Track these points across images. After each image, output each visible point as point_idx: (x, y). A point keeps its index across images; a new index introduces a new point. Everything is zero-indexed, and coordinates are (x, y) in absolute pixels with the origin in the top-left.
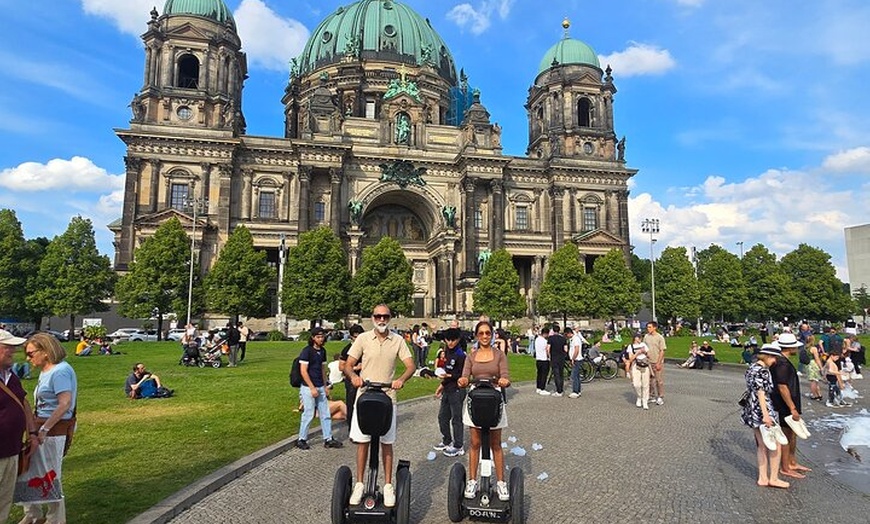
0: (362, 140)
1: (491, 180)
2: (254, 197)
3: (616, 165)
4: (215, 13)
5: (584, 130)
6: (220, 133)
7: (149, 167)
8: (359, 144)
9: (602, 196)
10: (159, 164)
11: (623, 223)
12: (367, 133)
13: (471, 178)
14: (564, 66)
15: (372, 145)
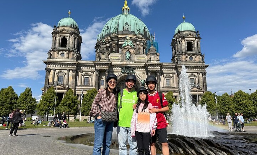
0: (115, 60)
1: (156, 71)
2: (83, 79)
3: (201, 64)
4: (72, 25)
5: (189, 52)
6: (72, 60)
7: (52, 71)
8: (114, 61)
9: (196, 74)
10: (55, 70)
11: (205, 84)
12: (117, 58)
13: (149, 70)
14: (182, 32)
15: (118, 61)
